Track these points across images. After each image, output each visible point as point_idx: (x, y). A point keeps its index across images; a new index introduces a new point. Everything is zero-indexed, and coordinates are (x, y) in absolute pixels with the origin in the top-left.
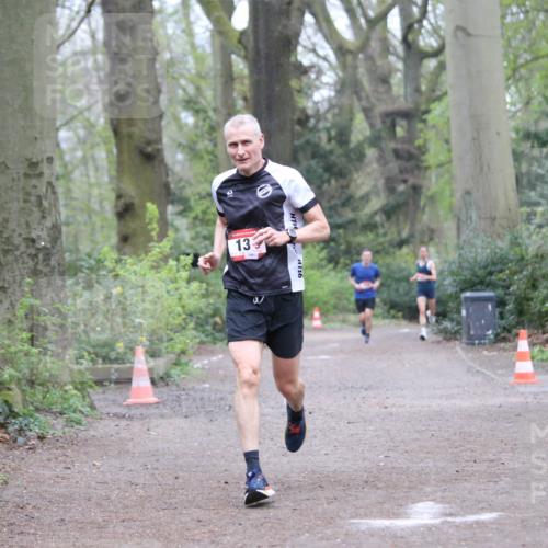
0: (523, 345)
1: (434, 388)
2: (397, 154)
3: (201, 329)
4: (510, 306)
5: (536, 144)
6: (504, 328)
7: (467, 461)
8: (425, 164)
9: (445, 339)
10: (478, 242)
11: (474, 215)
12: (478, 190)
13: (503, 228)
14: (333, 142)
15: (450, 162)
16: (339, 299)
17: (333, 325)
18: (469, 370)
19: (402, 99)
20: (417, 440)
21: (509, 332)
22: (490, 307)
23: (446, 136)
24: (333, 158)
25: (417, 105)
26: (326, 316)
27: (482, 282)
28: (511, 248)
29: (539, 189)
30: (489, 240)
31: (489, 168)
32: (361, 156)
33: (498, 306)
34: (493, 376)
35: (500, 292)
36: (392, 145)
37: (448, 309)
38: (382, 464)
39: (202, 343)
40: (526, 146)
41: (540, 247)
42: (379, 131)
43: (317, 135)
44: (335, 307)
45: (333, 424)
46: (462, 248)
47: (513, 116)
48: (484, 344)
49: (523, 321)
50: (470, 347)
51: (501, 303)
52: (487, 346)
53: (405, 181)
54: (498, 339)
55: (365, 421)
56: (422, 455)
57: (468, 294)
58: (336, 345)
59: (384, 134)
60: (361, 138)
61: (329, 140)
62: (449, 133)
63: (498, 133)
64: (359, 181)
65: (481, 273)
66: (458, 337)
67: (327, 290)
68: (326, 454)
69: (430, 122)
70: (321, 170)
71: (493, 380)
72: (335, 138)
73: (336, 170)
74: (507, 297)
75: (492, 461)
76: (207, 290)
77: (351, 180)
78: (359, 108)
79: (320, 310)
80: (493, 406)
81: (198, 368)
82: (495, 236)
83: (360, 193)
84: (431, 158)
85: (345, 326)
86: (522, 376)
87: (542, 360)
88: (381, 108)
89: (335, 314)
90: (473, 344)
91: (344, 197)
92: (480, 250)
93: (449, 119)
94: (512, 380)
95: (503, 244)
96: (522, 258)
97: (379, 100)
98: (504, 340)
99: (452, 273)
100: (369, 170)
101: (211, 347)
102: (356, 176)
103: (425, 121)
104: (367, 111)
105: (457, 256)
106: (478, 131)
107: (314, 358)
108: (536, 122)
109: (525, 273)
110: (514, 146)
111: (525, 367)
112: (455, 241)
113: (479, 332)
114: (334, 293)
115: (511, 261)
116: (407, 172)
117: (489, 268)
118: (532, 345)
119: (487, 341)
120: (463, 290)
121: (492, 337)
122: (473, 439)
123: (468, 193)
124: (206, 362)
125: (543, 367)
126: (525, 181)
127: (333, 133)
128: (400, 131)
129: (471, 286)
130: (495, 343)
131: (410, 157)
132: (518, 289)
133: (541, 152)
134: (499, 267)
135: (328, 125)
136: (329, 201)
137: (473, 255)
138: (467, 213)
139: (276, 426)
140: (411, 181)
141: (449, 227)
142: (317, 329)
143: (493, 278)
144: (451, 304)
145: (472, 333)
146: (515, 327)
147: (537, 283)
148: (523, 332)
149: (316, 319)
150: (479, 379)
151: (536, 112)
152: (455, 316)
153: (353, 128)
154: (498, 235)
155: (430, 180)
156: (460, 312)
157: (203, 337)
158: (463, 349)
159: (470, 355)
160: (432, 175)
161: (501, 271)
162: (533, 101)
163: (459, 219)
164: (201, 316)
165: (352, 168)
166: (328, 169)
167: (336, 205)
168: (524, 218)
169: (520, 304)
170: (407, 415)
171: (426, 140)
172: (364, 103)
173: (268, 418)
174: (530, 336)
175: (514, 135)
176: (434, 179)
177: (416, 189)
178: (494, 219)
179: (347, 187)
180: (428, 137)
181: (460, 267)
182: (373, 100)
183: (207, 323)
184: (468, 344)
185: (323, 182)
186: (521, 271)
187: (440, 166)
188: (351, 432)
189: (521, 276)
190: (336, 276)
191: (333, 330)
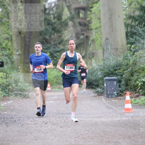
0: (128, 98)
1: (94, 114)
2: (80, 24)
3: (4, 91)
4: (123, 83)
5: (133, 21)
6: (121, 91)
7: (106, 142)
8: (91, 28)
9: (98, 95)
10: (111, 58)
11: (109, 47)
12: (111, 38)
13: (121, 53)
14: (56, 19)
15: (101, 27)
16: (57, 79)
17: (55, 89)
18: (107, 107)
19: (82, 3)
20: (87, 134)
21: (122, 93)
22: (115, 83)
23: (99, 16)
24: (56, 25)
25: (88, 5)
26: (52, 86)
27: (112, 73)
28: (124, 60)
29: (134, 37)
30: (115, 57)
31: (115, 29)
32: (66, 25)
33: (118, 83)
34: (117, 109)
35: (119, 77)
36: (78, 20)
37: (99, 84)
38: (73, 143)
39: (4, 96)
40: (129, 21)
41: (134, 60)
42: (73, 15)
43: (50, 16)
44: (56, 83)
45: (55, 128)
46: (105, 60)
47: (125, 9)
48: (113, 97)
49: (128, 88)
50: (107, 98)
51: (119, 81)
52: (114, 98)
53: (83, 34)
54: (119, 95)
55: (67, 127)
56: (89, 140)
57: (107, 78)
58: (56, 97)
59: (75, 16)
60: (66, 18)
61: (54, 18)
62: (100, 16)
63: (119, 16)
64: (66, 34)
65: (112, 70)
66: (103, 94)
67: (53, 76)
68: (52, 139)
69: (93, 12)
70: (51, 30)
71: (116, 111)
72: (56, 17)
73: (57, 30)
74: (122, 79)
75: (116, 142)
76: (6, 76)
77: (62, 34)
78: (66, 6)
79: (50, 84)
80: (116, 121)
81: (3, 106)
82: (117, 56)
83: (66, 39)
84: (93, 26)
85: (60, 90)
86: (127, 109)
87: (135, 103)
88: (74, 6)
89: (56, 85)
90: (109, 97)
91: (60, 40)
92: (111, 61)
93: (100, 10)
94: (123, 111)
95: (120, 59)
96: (128, 64)
97: (73, 3)
98: (121, 95)
99: (101, 70)
100: (69, 30)
101: (7, 98)
102: (64, 32)
103: (91, 11)
104: (69, 7)
105: (103, 63)
106: (111, 15)
107: (48, 102)
108: (134, 12)
109: (129, 70)
110: (125, 21)
111: (129, 106)
112: (102, 58)
113: (111, 93)
114: (55, 77)
115: (124, 65)
116: (84, 31)
117: (115, 68)
118: (131, 97)
119: (114, 96)
120: (105, 77)
121: (116, 94)
122: (108, 134)
123: (107, 39)
124: (6, 103)
125: (136, 106)
126: (129, 34)
127: (56, 15)
128: (81, 15)
129: (108, 75)
130: (117, 97)
131: (85, 25)
132: (126, 76)
133: (135, 24)
134: (119, 68)
135: (54, 12)
136: (54, 42)
137: (109, 63)
138: (107, 46)
139: (32, 128)
140: (86, 34)
141: (100, 52)
142: (49, 91)
143: (117, 72)
144: (100, 82)
145: (108, 93)
146: (124, 91)
147: (133, 74)
148: (128, 93)
149: (49, 87)
150: (111, 110)
151: (133, 8)
152: (102, 86)
153: (63, 14)
154: (119, 55)
155: (93, 34)
156: (103, 85)
157: (5, 94)
158: (105, 99)
159: (108, 101)
160: (94, 32)
161: (119, 69)
162: (132, 4)
163: (104, 49)
164: (4, 85)
165: (63, 29)
166: (54, 29)
167: (57, 43)
168: (129, 49)
169: (127, 82)
170: (83, 124)
171: (91, 19)
172: (68, 4)
173: (30, 125)
174: (130, 94)
175: (125, 17)
176: (94, 33)
177: (87, 37)
178: (117, 49)
179: (61, 36)
180: (92, 17)
181: (104, 67)
182: (71, 3)
183: (6, 89)
184: (107, 97)
185: (52, 34)
186: (127, 69)
187: (96, 29)
188: (62, 131)
189: (127, 71)
190: (56, 71)
191: (55, 91)
